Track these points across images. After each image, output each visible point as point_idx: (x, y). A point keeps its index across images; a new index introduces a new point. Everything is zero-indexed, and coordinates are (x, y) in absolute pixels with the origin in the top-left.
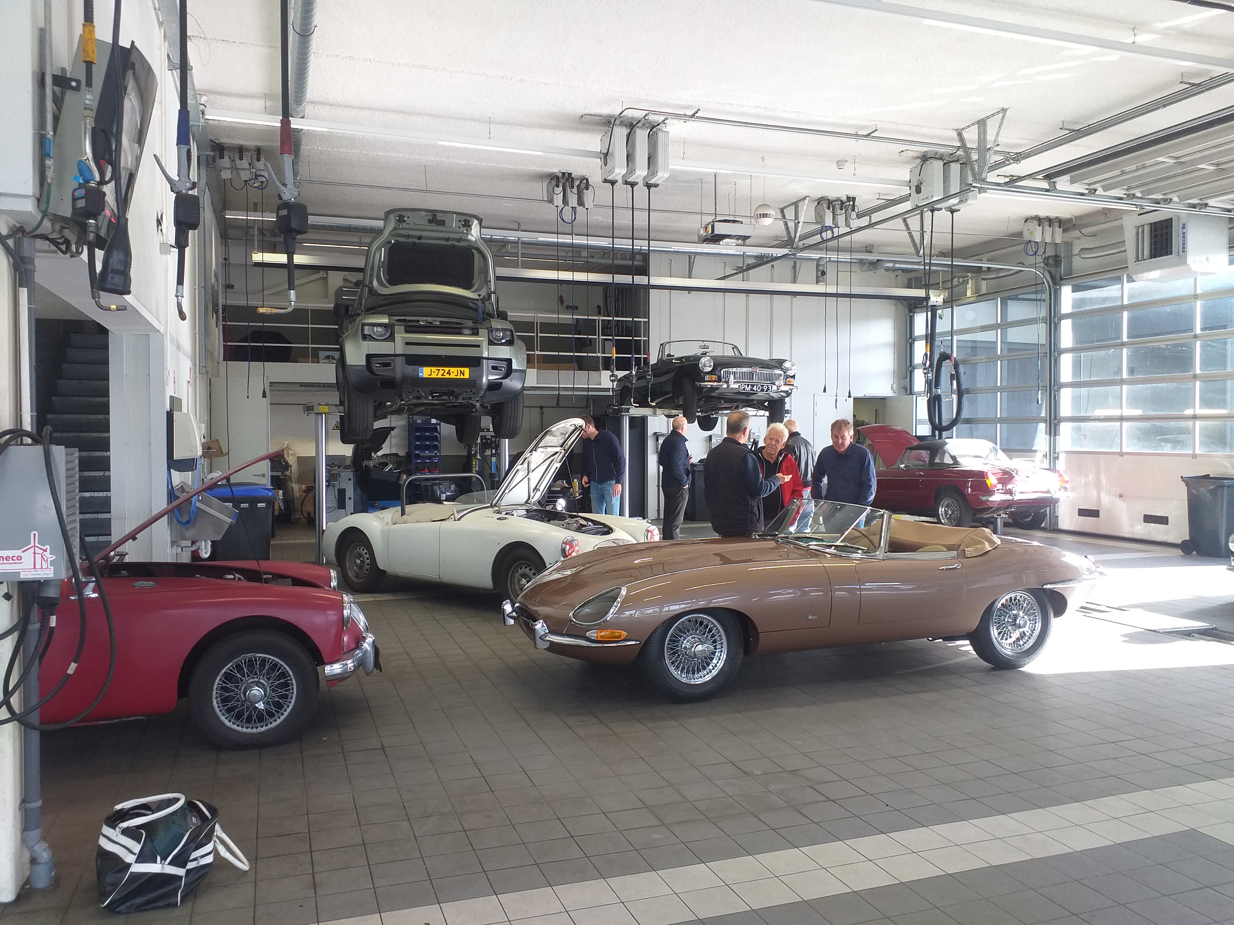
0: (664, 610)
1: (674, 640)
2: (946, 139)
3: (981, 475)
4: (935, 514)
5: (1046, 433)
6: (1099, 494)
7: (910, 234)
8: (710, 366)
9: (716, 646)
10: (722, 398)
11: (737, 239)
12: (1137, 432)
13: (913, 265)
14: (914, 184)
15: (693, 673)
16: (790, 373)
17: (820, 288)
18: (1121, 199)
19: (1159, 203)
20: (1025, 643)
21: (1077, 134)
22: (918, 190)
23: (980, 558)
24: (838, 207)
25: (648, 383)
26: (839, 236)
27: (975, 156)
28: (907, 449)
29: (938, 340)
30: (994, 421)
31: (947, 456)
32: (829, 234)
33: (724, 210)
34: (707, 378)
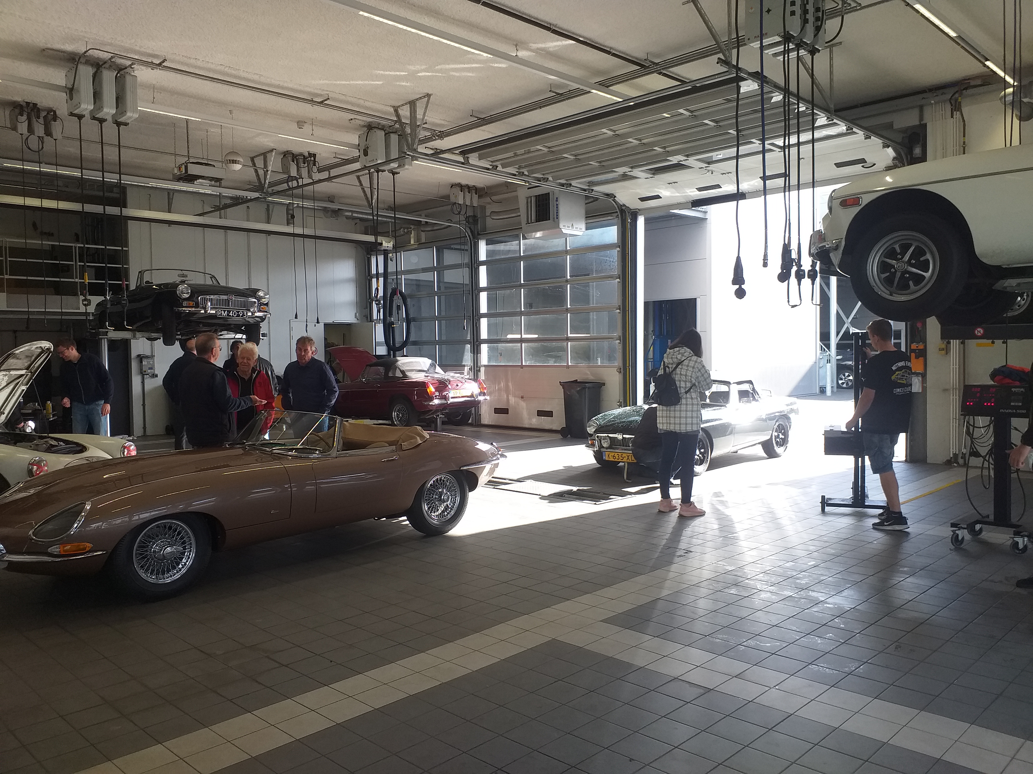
0: (134, 519)
1: (143, 546)
2: (385, 113)
3: (423, 385)
4: (389, 418)
5: (471, 352)
6: (508, 397)
7: (363, 189)
8: (188, 293)
9: (185, 546)
10: (201, 322)
11: (210, 180)
12: (532, 350)
13: (367, 215)
14: (362, 148)
15: (163, 574)
16: (264, 301)
17: (289, 229)
18: (515, 175)
19: (540, 181)
20: (448, 513)
21: (483, 122)
22: (366, 154)
23: (413, 450)
24: (301, 161)
25: (123, 308)
26: (303, 185)
27: (408, 130)
28: (367, 366)
29: (390, 278)
30: (435, 343)
31: (398, 370)
32: (295, 184)
33: (197, 153)
34: (185, 304)
